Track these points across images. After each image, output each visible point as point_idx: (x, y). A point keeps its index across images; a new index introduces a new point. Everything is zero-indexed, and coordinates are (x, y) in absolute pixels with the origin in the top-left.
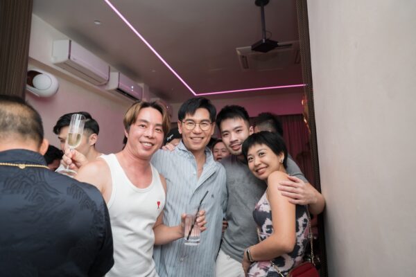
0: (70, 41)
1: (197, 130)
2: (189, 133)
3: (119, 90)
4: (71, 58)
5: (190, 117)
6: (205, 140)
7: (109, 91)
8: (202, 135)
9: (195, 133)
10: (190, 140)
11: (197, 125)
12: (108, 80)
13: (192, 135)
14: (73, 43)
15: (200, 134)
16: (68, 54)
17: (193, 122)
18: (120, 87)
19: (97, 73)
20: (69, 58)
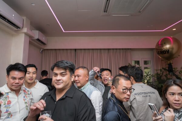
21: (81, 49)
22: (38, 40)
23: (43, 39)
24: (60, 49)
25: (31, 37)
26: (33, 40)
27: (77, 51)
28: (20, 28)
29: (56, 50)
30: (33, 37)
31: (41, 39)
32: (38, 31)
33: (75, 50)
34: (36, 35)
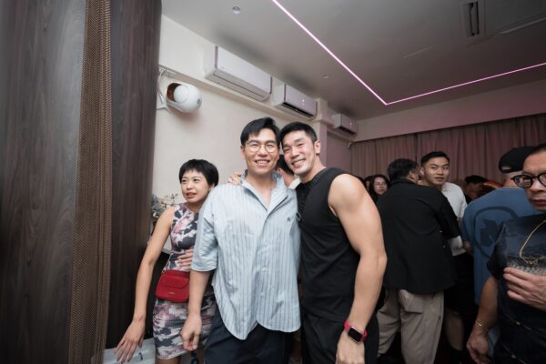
0: (217, 48)
1: (263, 151)
2: (254, 156)
3: (286, 104)
4: (218, 67)
5: (254, 138)
6: (271, 163)
7: (276, 107)
8: (268, 158)
9: (260, 156)
10: (254, 163)
11: (263, 146)
12: (271, 93)
13: (257, 158)
14: (220, 49)
15: (266, 156)
16: (214, 63)
17: (258, 144)
18: (287, 101)
19: (255, 85)
20: (216, 66)
21: (429, 132)
22: (341, 128)
23: (350, 125)
24: (382, 139)
25: (329, 126)
27: (419, 136)
28: (312, 115)
29: (374, 140)
30: (333, 125)
31: (345, 125)
32: (339, 115)
33: (416, 135)
34: (337, 120)
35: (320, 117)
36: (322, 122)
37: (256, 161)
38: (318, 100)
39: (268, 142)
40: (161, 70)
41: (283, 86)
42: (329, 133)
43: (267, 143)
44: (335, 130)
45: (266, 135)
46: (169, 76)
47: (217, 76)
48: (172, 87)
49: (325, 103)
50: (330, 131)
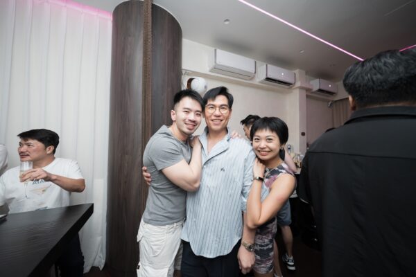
0: (216, 50)
1: (217, 112)
2: (211, 116)
3: (268, 79)
4: (218, 62)
5: (212, 103)
6: (223, 122)
7: (261, 82)
8: (221, 118)
9: (215, 116)
10: (211, 122)
11: (218, 109)
12: (255, 73)
13: (213, 118)
14: (218, 51)
15: (219, 116)
16: (214, 60)
18: (269, 76)
19: (243, 69)
20: (215, 62)
22: (320, 90)
23: (329, 87)
25: (308, 90)
26: (312, 93)
28: (291, 84)
30: (312, 89)
31: (322, 88)
32: (317, 80)
34: (315, 84)
35: (298, 84)
36: (301, 88)
37: (212, 120)
38: (297, 71)
39: (222, 105)
40: (184, 72)
41: (265, 66)
42: (307, 96)
43: (221, 107)
44: (315, 93)
45: (221, 100)
46: (188, 75)
47: (216, 68)
48: (190, 81)
49: (304, 72)
50: (309, 94)
